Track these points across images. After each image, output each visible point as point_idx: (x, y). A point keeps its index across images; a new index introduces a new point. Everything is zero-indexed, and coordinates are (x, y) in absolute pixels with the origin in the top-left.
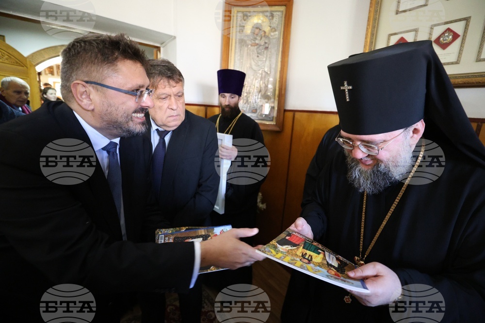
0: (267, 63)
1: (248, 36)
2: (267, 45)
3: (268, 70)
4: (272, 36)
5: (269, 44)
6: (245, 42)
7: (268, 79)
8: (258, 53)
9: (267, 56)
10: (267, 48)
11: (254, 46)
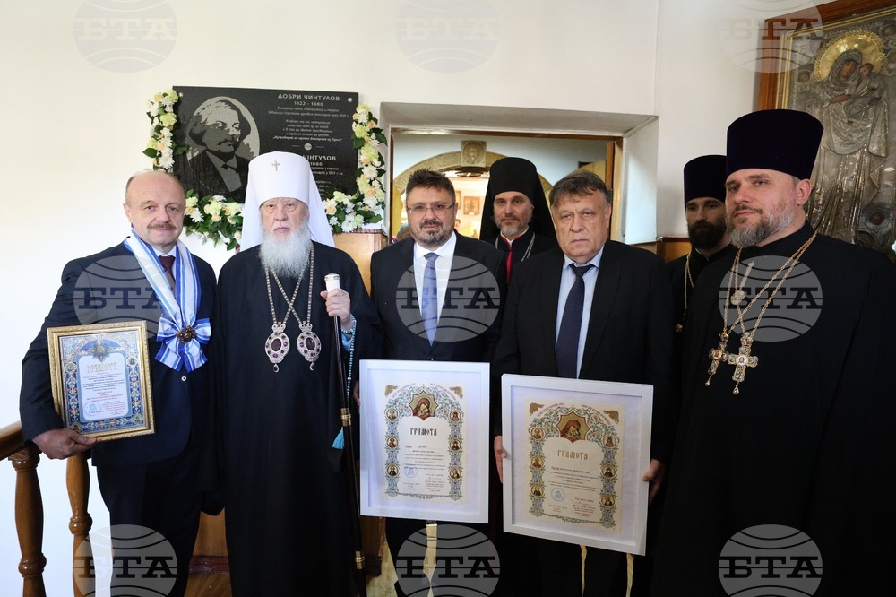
0: (878, 133)
1: (822, 84)
2: (876, 94)
3: (880, 148)
4: (890, 71)
5: (882, 91)
6: (816, 97)
7: (881, 171)
8: (850, 116)
9: (876, 118)
10: (875, 101)
11: (840, 102)
